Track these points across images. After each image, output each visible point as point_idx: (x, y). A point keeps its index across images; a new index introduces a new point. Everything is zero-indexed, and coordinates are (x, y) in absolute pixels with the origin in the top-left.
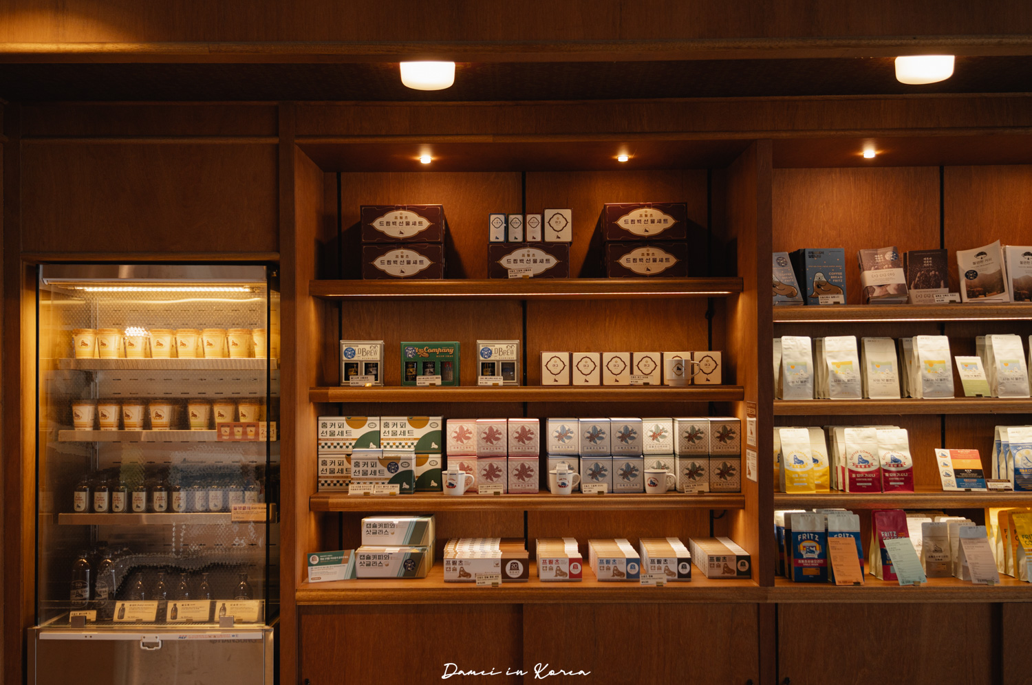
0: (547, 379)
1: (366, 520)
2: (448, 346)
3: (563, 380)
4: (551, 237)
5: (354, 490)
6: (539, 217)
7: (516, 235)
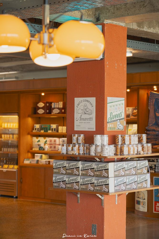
0: (59, 131)
1: (36, 154)
2: (47, 125)
3: (61, 132)
4: (60, 107)
5: (33, 149)
6: (58, 103)
7: (56, 107)
